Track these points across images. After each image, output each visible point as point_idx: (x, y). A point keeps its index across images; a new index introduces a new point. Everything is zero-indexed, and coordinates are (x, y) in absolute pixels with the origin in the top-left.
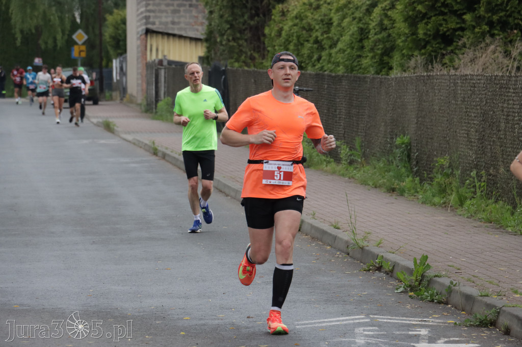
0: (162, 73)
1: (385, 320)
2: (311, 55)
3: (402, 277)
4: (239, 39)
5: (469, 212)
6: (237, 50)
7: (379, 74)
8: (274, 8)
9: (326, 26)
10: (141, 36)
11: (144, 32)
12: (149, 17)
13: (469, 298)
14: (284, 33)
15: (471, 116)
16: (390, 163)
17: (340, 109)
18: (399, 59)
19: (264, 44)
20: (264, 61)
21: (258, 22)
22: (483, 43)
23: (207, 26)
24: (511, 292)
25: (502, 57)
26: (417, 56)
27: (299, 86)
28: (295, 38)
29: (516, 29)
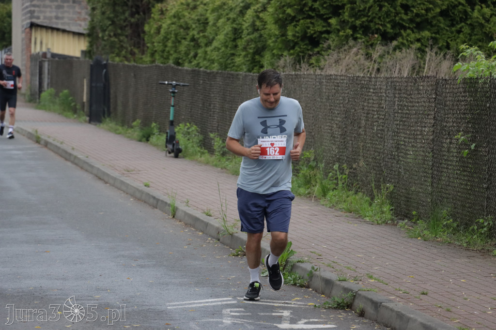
0: (46, 65)
2: (188, 52)
4: (120, 35)
5: (331, 202)
6: (118, 46)
7: (250, 72)
8: (153, 6)
9: (202, 25)
10: (26, 29)
11: (29, 25)
12: (34, 11)
13: (328, 282)
14: (162, 31)
15: (335, 113)
17: (215, 104)
18: (269, 58)
19: (144, 40)
20: (143, 56)
21: (138, 20)
22: (346, 45)
23: (90, 22)
24: (366, 277)
25: (364, 59)
26: (286, 56)
27: (176, 81)
28: (173, 36)
29: (376, 33)
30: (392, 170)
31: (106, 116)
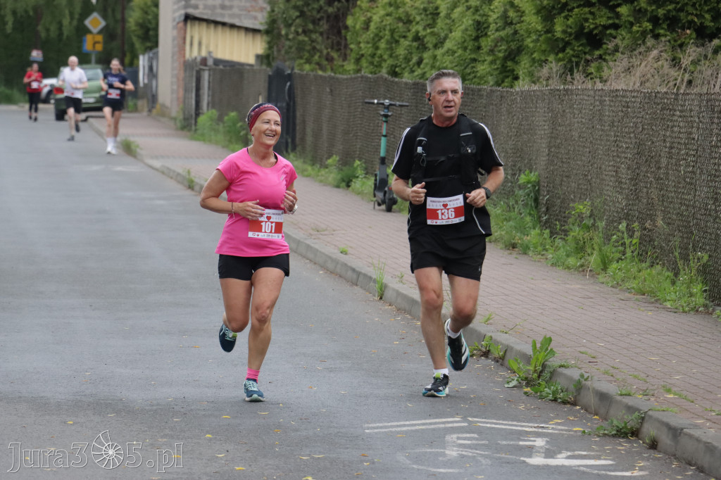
0: (206, 75)
1: (488, 425)
2: (409, 57)
3: (515, 367)
4: (311, 31)
5: (614, 279)
6: (308, 48)
7: (499, 85)
9: (430, 17)
10: (178, 23)
11: (183, 18)
13: (603, 397)
14: (372, 26)
15: (622, 146)
16: (510, 208)
18: (527, 65)
19: (346, 39)
20: (345, 63)
21: (339, 9)
22: (642, 46)
23: (269, 12)
24: (662, 391)
25: (668, 67)
26: (551, 62)
27: (390, 99)
28: (387, 32)
29: (689, 28)
30: (706, 232)
31: (289, 150)
